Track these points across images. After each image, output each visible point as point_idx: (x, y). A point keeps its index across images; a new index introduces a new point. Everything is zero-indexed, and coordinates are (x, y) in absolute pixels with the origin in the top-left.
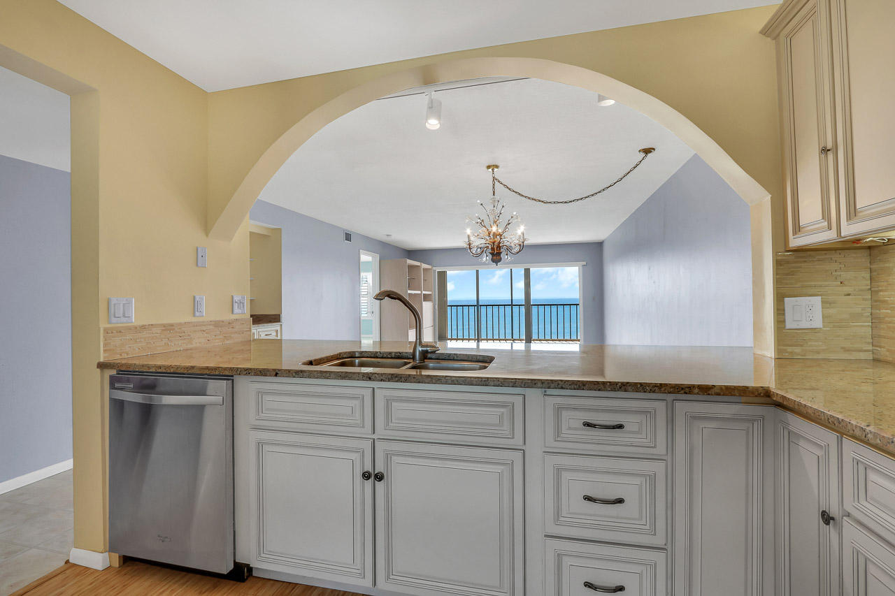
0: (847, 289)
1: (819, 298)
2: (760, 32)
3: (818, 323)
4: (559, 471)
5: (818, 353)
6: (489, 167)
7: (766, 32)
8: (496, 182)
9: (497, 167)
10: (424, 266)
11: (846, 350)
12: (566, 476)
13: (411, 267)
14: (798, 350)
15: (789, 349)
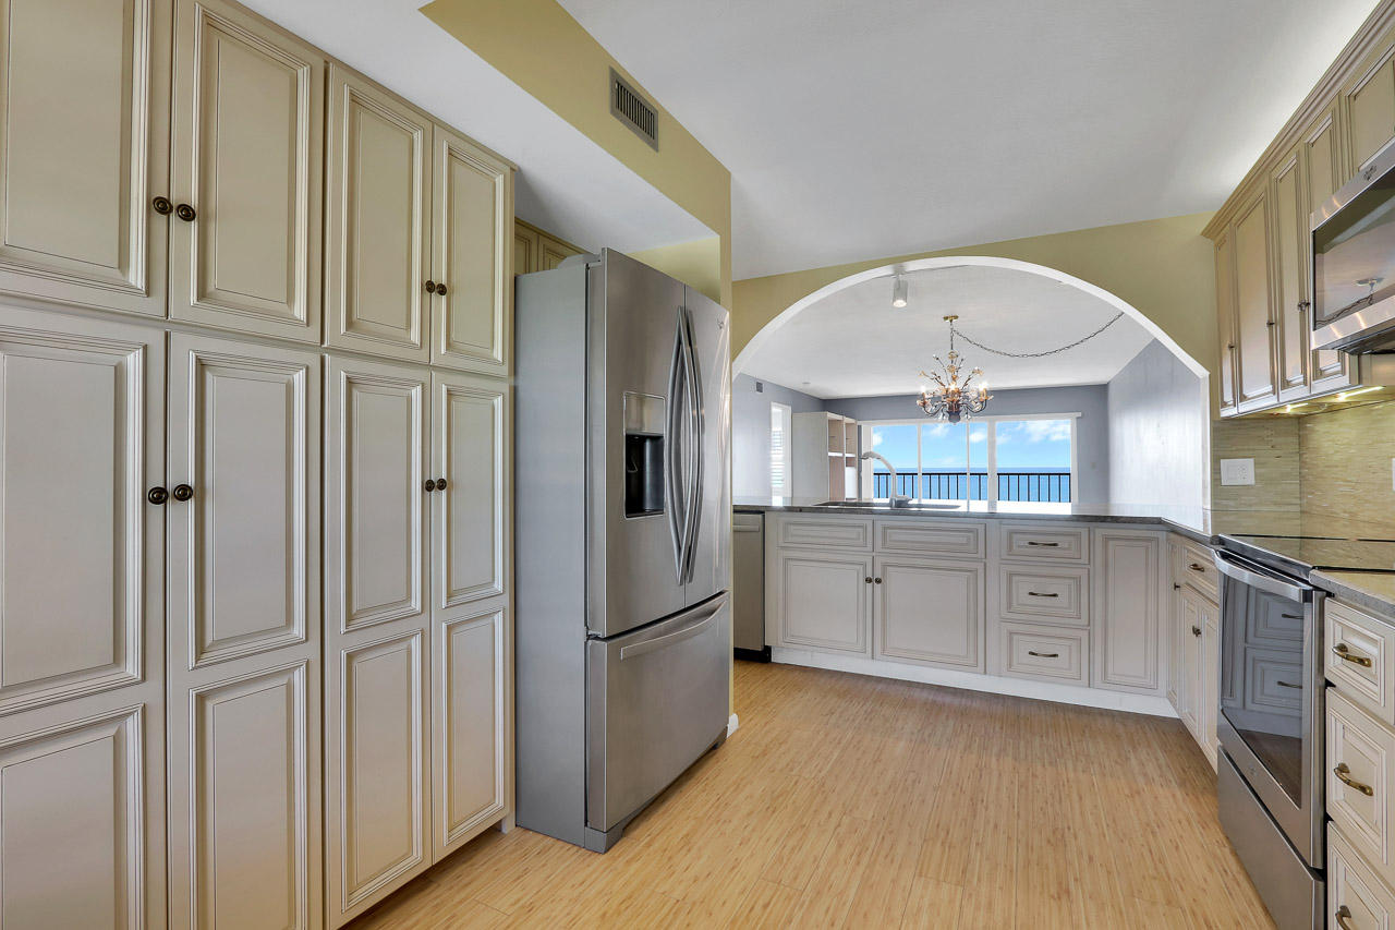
0: (1278, 453)
1: (1252, 460)
2: (1202, 234)
3: (1251, 480)
4: (1011, 575)
5: (1250, 505)
6: (946, 318)
7: (1207, 233)
8: (955, 335)
9: (956, 317)
10: (848, 420)
11: (1276, 504)
12: (1015, 579)
13: (831, 422)
14: (1232, 503)
15: (1225, 502)
